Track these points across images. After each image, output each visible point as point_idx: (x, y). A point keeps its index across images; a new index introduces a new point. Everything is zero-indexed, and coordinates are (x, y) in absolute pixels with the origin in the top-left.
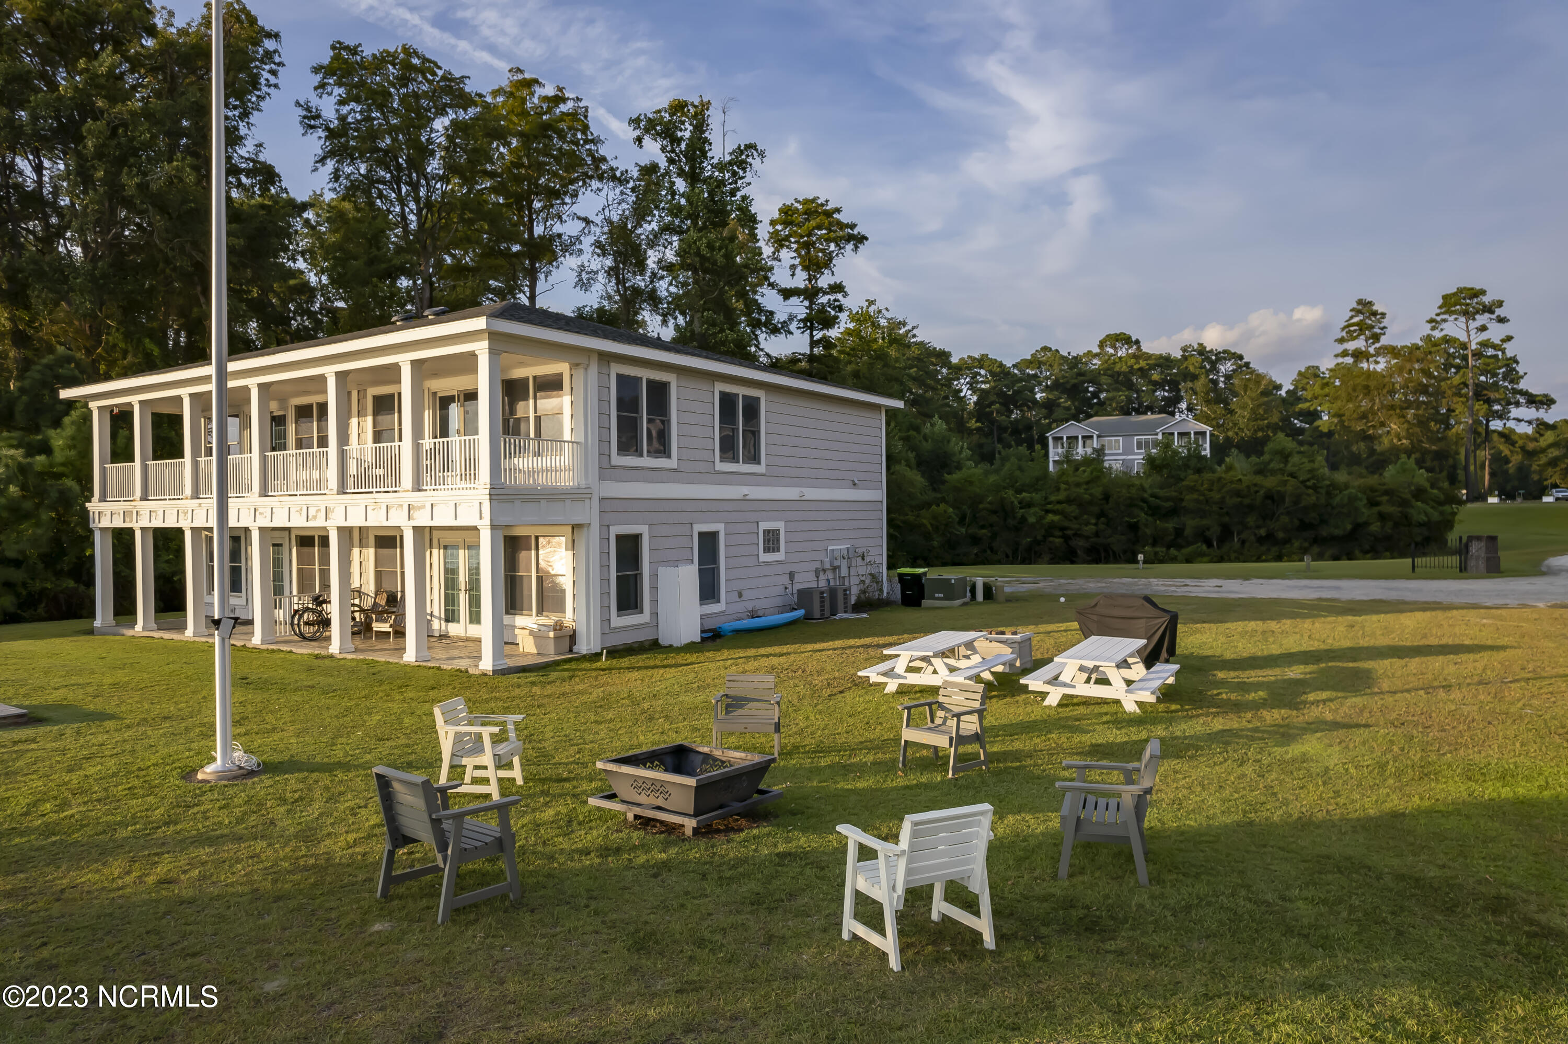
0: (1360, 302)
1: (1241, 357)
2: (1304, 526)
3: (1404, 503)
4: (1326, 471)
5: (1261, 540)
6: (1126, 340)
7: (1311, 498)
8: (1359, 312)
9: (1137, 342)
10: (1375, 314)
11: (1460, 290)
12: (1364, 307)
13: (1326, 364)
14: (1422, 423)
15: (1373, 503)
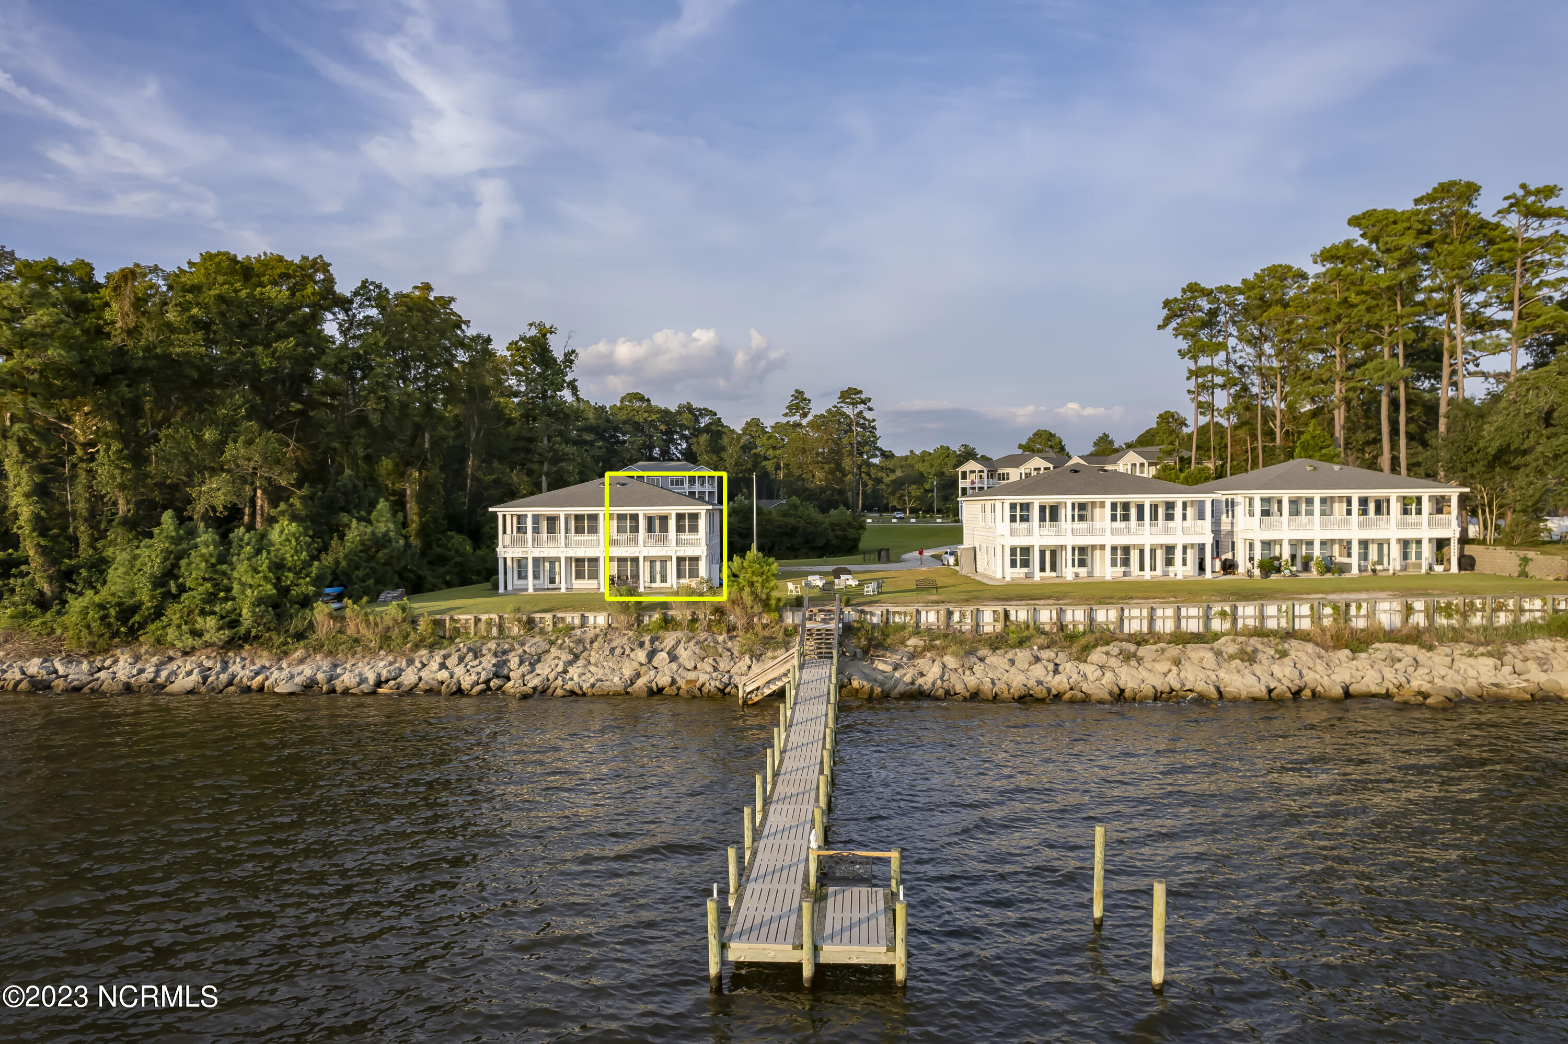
0: (796, 391)
1: (715, 414)
2: (807, 542)
3: (844, 530)
4: (819, 517)
5: (788, 548)
6: (641, 398)
7: (811, 529)
8: (797, 398)
9: (648, 400)
10: (805, 399)
11: (850, 389)
12: (799, 394)
13: (768, 423)
14: (831, 472)
15: (833, 530)
